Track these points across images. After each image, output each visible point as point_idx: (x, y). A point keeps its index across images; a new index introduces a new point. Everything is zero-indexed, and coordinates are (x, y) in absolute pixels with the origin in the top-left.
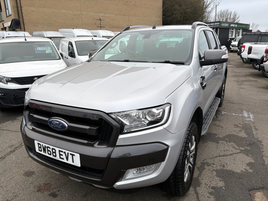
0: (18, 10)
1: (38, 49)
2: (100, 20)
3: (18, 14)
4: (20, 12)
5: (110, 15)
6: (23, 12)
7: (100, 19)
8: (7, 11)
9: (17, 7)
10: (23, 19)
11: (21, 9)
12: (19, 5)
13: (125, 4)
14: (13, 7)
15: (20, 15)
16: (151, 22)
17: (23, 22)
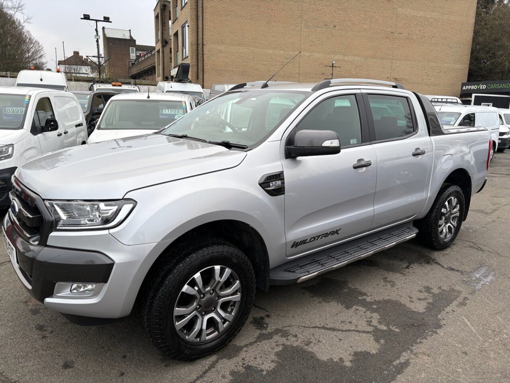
0: (198, 50)
1: (164, 111)
2: (333, 67)
3: (197, 55)
4: (200, 52)
5: (353, 57)
6: (206, 52)
7: (333, 64)
8: (184, 50)
9: (198, 44)
10: (203, 63)
11: (203, 47)
12: (200, 42)
13: (387, 38)
14: (191, 45)
15: (199, 56)
16: (441, 71)
17: (203, 68)
